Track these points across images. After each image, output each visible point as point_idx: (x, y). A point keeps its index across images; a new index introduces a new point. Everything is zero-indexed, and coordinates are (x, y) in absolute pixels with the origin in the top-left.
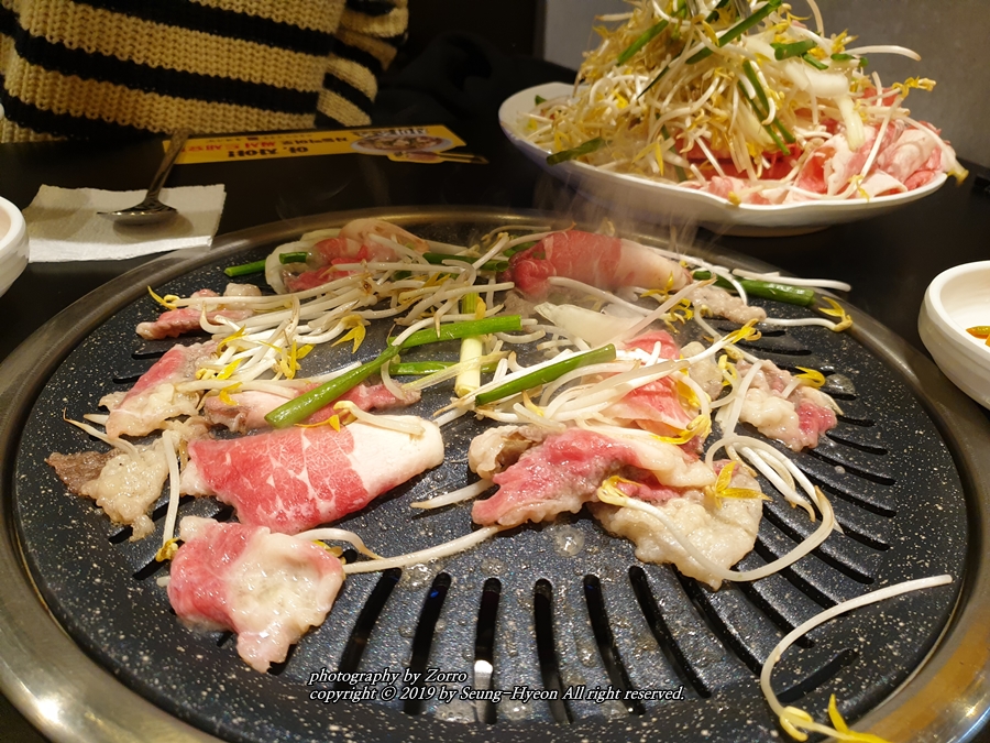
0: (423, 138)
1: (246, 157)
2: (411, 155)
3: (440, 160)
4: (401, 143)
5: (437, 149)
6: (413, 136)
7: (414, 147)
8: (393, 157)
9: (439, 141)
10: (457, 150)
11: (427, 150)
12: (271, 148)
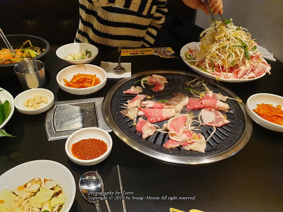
0: (166, 51)
1: (133, 55)
2: (164, 56)
3: (169, 57)
4: (162, 52)
5: (169, 54)
6: (164, 50)
7: (164, 54)
8: (160, 56)
9: (169, 52)
10: (173, 55)
11: (167, 54)
12: (138, 53)
